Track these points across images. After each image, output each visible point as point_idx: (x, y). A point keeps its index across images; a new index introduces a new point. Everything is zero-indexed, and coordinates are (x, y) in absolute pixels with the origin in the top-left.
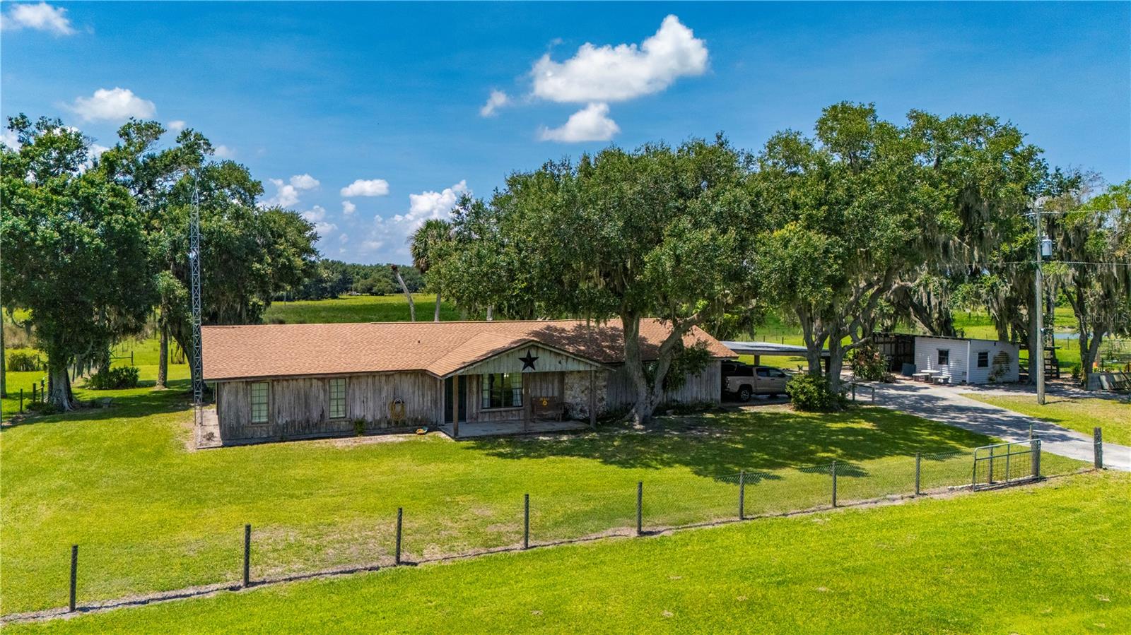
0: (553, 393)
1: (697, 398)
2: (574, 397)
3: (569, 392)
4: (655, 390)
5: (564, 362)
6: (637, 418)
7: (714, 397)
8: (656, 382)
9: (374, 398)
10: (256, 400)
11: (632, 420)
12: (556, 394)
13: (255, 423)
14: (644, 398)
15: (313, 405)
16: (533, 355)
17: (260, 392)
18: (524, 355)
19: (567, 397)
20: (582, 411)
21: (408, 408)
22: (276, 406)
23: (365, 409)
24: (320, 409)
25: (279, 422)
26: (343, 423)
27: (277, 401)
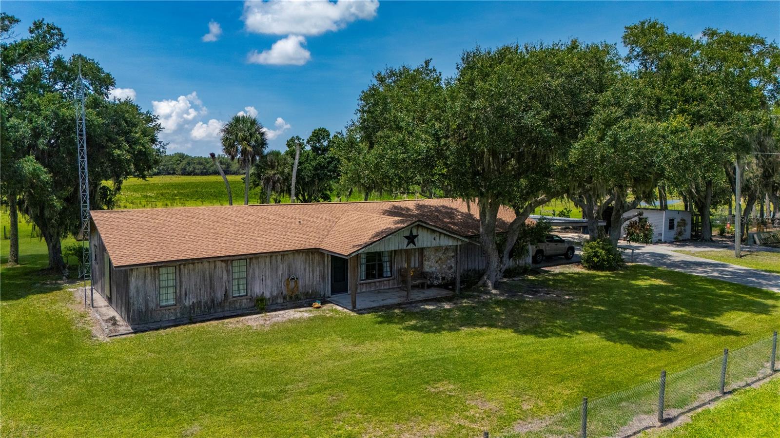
0: (415, 264)
1: (516, 264)
2: (431, 267)
3: (427, 263)
4: (504, 259)
5: (437, 238)
6: (490, 284)
7: (527, 261)
9: (272, 276)
10: (163, 284)
12: (417, 265)
13: (165, 307)
15: (218, 286)
16: (415, 233)
17: (167, 276)
18: (407, 234)
19: (425, 266)
20: (437, 278)
21: (301, 283)
22: (183, 288)
23: (263, 287)
24: (223, 289)
25: (186, 304)
26: (245, 301)
27: (184, 283)
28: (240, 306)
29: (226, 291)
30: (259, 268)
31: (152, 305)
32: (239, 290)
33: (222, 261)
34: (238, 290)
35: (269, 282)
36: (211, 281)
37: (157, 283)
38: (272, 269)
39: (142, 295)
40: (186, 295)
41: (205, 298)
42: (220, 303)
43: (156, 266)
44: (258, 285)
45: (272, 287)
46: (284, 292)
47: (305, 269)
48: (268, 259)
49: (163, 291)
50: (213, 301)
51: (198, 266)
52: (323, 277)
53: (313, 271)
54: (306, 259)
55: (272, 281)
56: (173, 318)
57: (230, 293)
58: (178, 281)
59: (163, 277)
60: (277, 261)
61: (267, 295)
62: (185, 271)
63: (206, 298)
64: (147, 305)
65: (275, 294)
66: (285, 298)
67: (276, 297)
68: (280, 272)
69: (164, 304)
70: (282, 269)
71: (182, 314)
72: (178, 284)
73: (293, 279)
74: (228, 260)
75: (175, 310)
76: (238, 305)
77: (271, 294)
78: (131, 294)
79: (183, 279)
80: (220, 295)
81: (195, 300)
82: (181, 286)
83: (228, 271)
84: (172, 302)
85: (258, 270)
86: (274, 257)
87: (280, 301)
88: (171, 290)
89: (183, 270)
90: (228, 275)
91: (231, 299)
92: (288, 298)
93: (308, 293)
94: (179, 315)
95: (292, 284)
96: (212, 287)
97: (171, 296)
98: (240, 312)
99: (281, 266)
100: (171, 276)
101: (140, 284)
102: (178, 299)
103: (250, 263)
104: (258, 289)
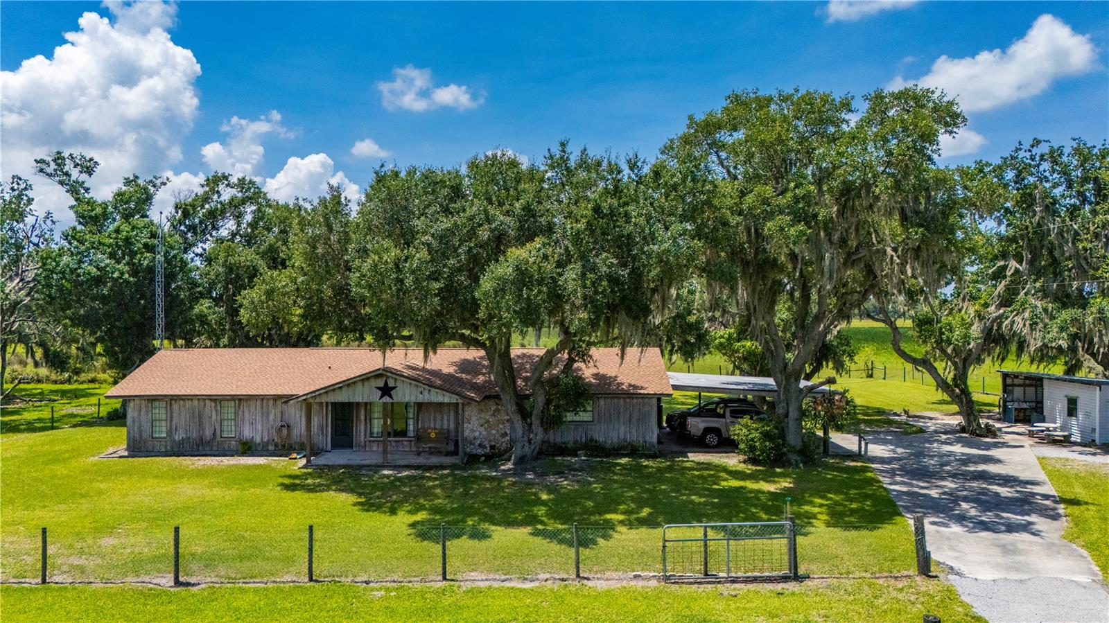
1: (625, 440)
2: (472, 431)
3: (466, 425)
5: (426, 393)
7: (647, 438)
9: (262, 421)
10: (156, 417)
11: (510, 459)
15: (206, 424)
16: (391, 383)
17: (159, 409)
18: (381, 383)
19: (464, 430)
21: (294, 432)
22: (174, 422)
23: (254, 430)
24: (213, 428)
25: (177, 438)
26: (233, 443)
27: (175, 418)
29: (215, 431)
30: (249, 410)
31: (145, 436)
33: (211, 400)
34: (229, 431)
35: (259, 426)
36: (200, 419)
37: (151, 415)
38: (262, 414)
39: (137, 424)
40: (176, 429)
42: (209, 441)
43: (150, 400)
44: (247, 428)
45: (262, 433)
46: (276, 439)
47: (301, 417)
48: (259, 403)
49: (156, 423)
50: (202, 439)
51: (188, 403)
52: (322, 428)
55: (262, 426)
56: (163, 450)
57: (218, 433)
58: (169, 415)
59: (156, 410)
60: (268, 404)
61: (258, 440)
62: (175, 406)
63: (194, 436)
64: (141, 435)
65: (265, 440)
66: (276, 445)
67: (267, 443)
68: (271, 418)
69: (157, 436)
70: (274, 414)
71: (172, 447)
72: (169, 419)
73: (286, 427)
74: (218, 400)
75: (166, 442)
76: (225, 445)
77: (262, 440)
78: (128, 423)
79: (174, 415)
80: (208, 433)
81: (184, 436)
82: (171, 421)
83: (216, 411)
84: (164, 435)
85: (249, 413)
86: (265, 401)
87: (271, 448)
88: (163, 423)
89: (173, 404)
90: (217, 415)
91: (218, 438)
92: (280, 446)
94: (169, 448)
95: (285, 432)
96: (201, 424)
97: (164, 429)
98: (226, 453)
99: (273, 411)
100: (163, 411)
101: (136, 414)
102: (170, 432)
103: (239, 407)
104: (247, 433)
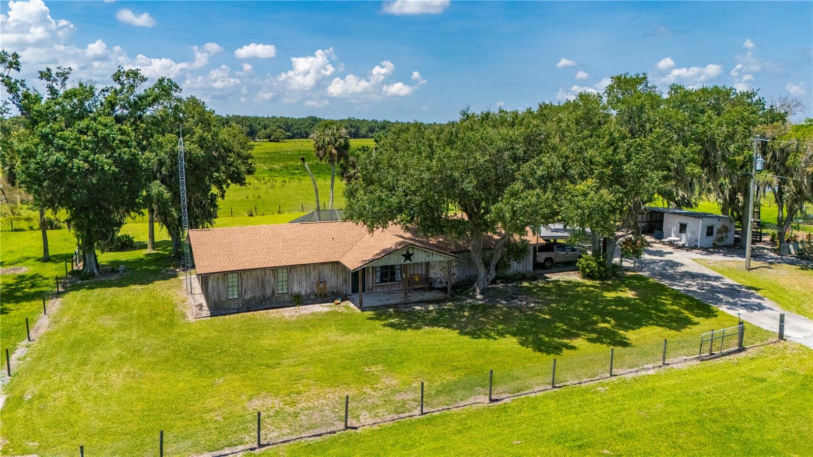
0: (422, 272)
1: (517, 271)
2: (436, 274)
3: (432, 271)
4: (491, 271)
5: (430, 256)
6: (478, 291)
7: (528, 269)
8: (491, 266)
9: (306, 279)
10: (230, 284)
11: (474, 291)
12: (424, 272)
13: (231, 299)
14: (483, 277)
15: (267, 285)
16: (411, 252)
17: (233, 280)
18: (405, 253)
19: (431, 274)
20: (441, 282)
21: (328, 285)
22: (243, 288)
23: (300, 287)
24: (271, 288)
25: (246, 298)
26: (287, 297)
27: (244, 284)
28: (284, 300)
29: (273, 290)
30: (297, 274)
31: (223, 299)
32: (283, 289)
33: (270, 270)
34: (281, 289)
35: (304, 284)
36: (262, 283)
37: (226, 284)
38: (306, 275)
39: (216, 291)
40: (245, 292)
41: (259, 294)
42: (269, 298)
43: (225, 274)
44: (296, 286)
45: (306, 288)
46: (316, 291)
47: (331, 275)
48: (303, 268)
49: (230, 289)
50: (264, 296)
51: (254, 273)
52: (345, 281)
53: (337, 276)
54: (332, 268)
55: (306, 283)
56: (237, 308)
57: (276, 291)
58: (240, 282)
59: (230, 280)
60: (310, 269)
61: (303, 293)
62: (244, 276)
64: (219, 299)
65: (309, 292)
66: (316, 295)
67: (310, 295)
68: (312, 277)
69: (231, 297)
70: (314, 275)
71: (243, 305)
72: (240, 285)
73: (322, 282)
74: (275, 270)
75: (238, 302)
76: (282, 300)
77: (306, 292)
78: (209, 291)
79: (243, 282)
80: (269, 292)
81: (251, 296)
82: (242, 286)
83: (274, 276)
84: (236, 297)
85: (295, 275)
86: (308, 267)
87: (312, 297)
88: (236, 289)
89: (243, 275)
90: (274, 279)
91: (276, 295)
92: (318, 295)
93: (333, 292)
94: (241, 305)
95: (322, 285)
96: (263, 286)
97: (236, 292)
98: (283, 304)
99: (313, 273)
100: (236, 280)
101: (215, 284)
102: (240, 295)
103: (290, 271)
104: (296, 289)
